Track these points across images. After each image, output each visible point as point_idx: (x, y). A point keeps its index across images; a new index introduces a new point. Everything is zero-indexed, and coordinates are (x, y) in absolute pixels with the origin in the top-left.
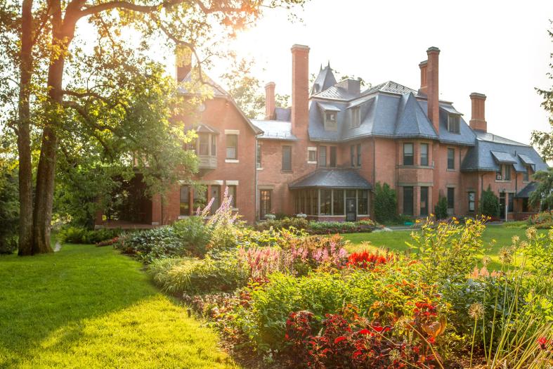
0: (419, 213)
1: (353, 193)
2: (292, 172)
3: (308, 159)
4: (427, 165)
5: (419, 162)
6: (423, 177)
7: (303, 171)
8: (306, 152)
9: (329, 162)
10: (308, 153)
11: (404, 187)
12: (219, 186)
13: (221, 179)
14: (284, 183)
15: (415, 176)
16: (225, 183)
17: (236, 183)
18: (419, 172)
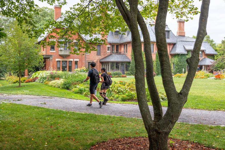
1: (123, 64)
2: (101, 56)
3: (107, 50)
7: (105, 55)
8: (106, 47)
9: (115, 51)
10: (107, 48)
12: (72, 61)
13: (72, 59)
14: (98, 60)
16: (74, 60)
17: (78, 60)
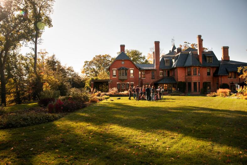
0: (193, 91)
2: (155, 79)
3: (160, 75)
4: (196, 75)
5: (193, 74)
6: (194, 79)
7: (158, 79)
9: (167, 75)
10: (160, 73)
11: (188, 83)
14: (152, 82)
15: (191, 79)
16: (130, 83)
17: (133, 83)
18: (192, 77)
